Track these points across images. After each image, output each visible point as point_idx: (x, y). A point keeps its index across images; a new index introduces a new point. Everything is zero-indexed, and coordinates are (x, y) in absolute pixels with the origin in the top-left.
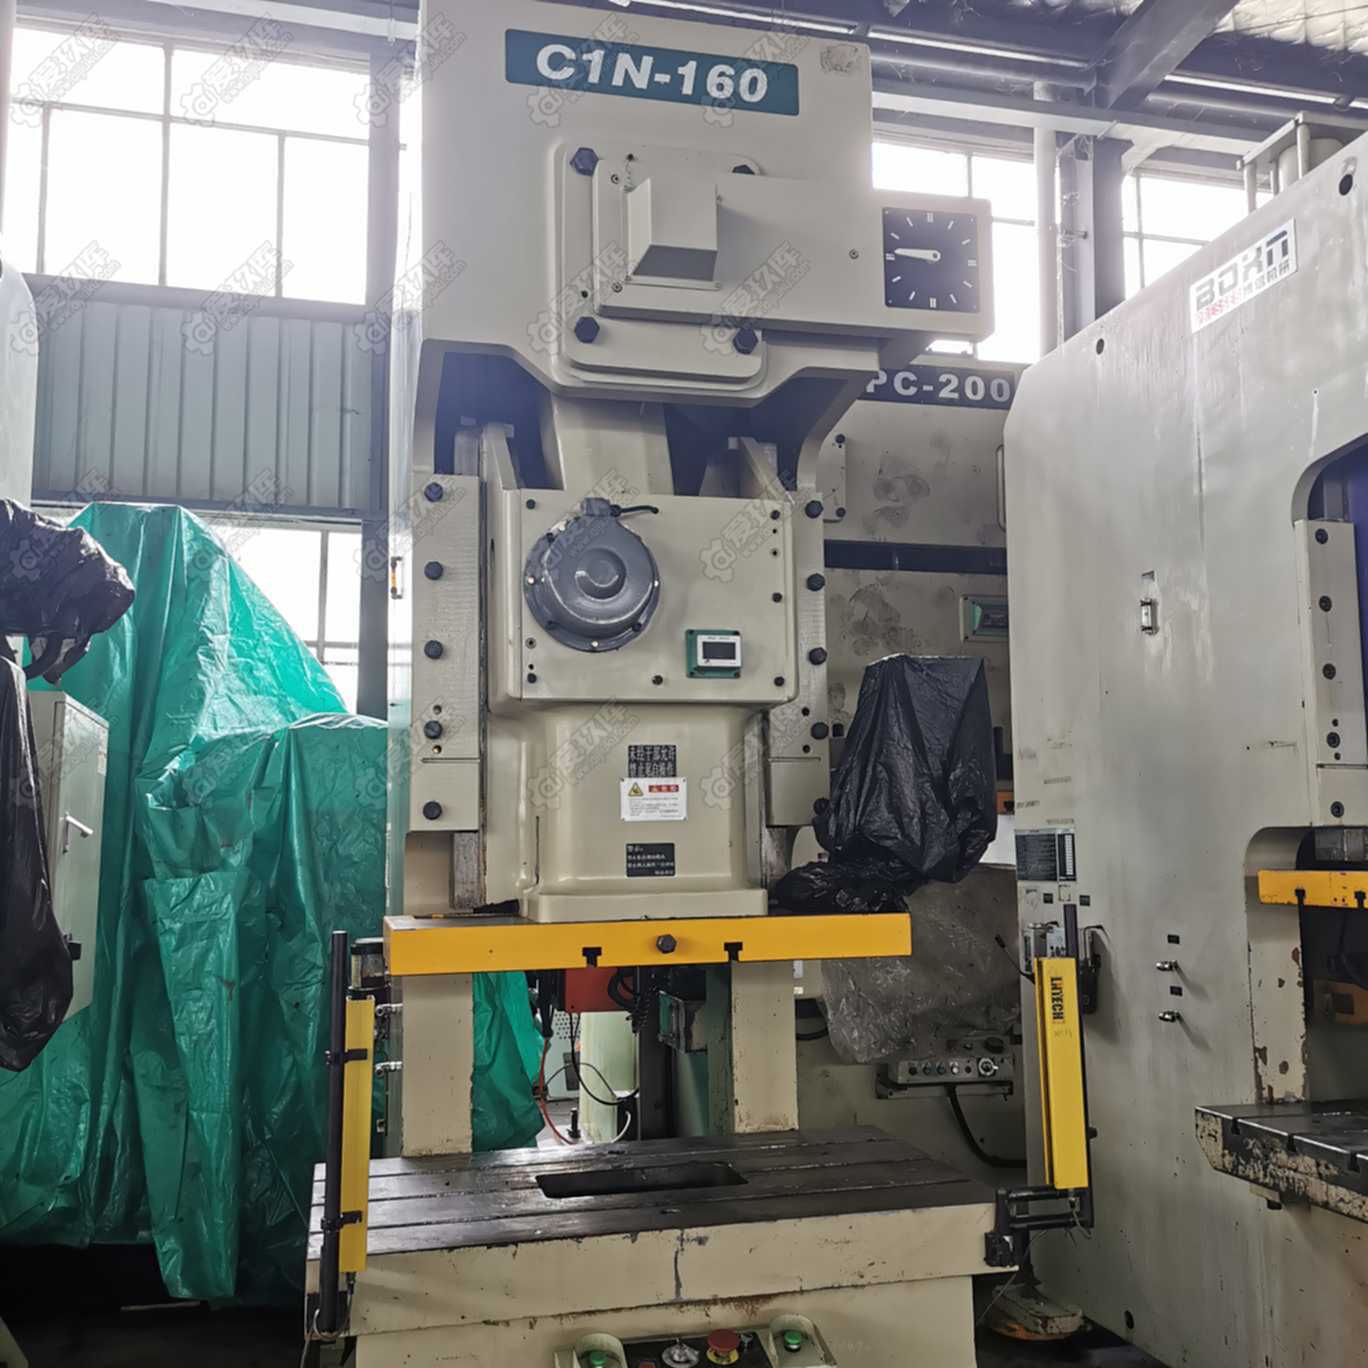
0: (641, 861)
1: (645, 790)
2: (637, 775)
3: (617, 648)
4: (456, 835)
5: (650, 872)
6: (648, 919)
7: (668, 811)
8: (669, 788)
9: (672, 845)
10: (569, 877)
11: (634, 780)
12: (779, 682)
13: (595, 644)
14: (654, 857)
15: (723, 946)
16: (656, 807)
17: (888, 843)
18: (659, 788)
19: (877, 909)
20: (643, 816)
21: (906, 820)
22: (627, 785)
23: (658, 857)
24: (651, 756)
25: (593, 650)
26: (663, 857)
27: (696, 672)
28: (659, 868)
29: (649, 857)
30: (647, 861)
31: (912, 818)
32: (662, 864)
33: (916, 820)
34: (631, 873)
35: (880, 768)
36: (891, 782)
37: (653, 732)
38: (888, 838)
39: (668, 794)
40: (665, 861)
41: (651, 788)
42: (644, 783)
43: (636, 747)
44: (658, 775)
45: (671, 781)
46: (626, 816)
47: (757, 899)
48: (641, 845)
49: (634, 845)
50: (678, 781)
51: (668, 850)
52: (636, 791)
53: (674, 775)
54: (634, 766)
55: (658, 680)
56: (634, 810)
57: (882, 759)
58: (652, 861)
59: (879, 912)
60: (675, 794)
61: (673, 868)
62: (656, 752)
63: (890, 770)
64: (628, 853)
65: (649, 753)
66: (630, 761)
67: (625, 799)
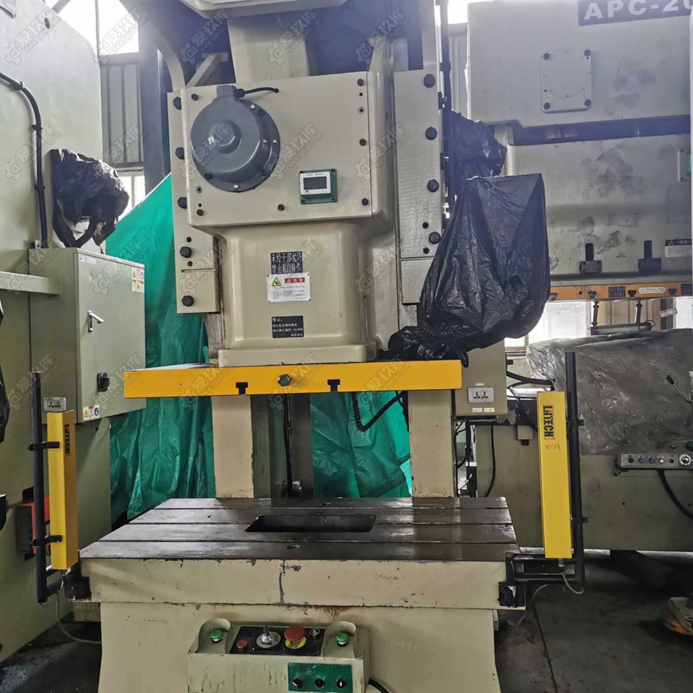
0: (280, 328)
1: (283, 283)
2: (277, 272)
3: (253, 188)
4: (208, 315)
5: (288, 335)
6: (283, 364)
7: (298, 295)
8: (298, 280)
9: (302, 317)
10: (242, 339)
11: (275, 276)
12: (365, 202)
13: (236, 186)
14: (290, 325)
15: (327, 382)
16: (290, 292)
17: (456, 311)
18: (292, 281)
19: (441, 357)
20: (281, 299)
21: (471, 295)
22: (271, 279)
23: (292, 325)
24: (286, 259)
25: (236, 191)
26: (296, 325)
27: (306, 200)
28: (293, 332)
29: (287, 325)
30: (285, 328)
31: (475, 294)
32: (296, 330)
33: (477, 295)
34: (275, 335)
35: (455, 259)
36: (461, 268)
37: (286, 243)
38: (456, 308)
39: (299, 284)
40: (297, 327)
41: (286, 280)
42: (282, 277)
43: (276, 254)
44: (292, 272)
45: (299, 275)
46: (271, 298)
47: (357, 351)
48: (281, 318)
49: (276, 318)
50: (305, 275)
51: (299, 320)
52: (277, 283)
53: (301, 272)
54: (275, 267)
55: (281, 208)
56: (276, 294)
57: (456, 253)
58: (288, 327)
59: (443, 359)
60: (303, 284)
61: (302, 332)
62: (289, 256)
63: (462, 260)
64: (273, 323)
65: (284, 257)
66: (272, 263)
67: (271, 289)
